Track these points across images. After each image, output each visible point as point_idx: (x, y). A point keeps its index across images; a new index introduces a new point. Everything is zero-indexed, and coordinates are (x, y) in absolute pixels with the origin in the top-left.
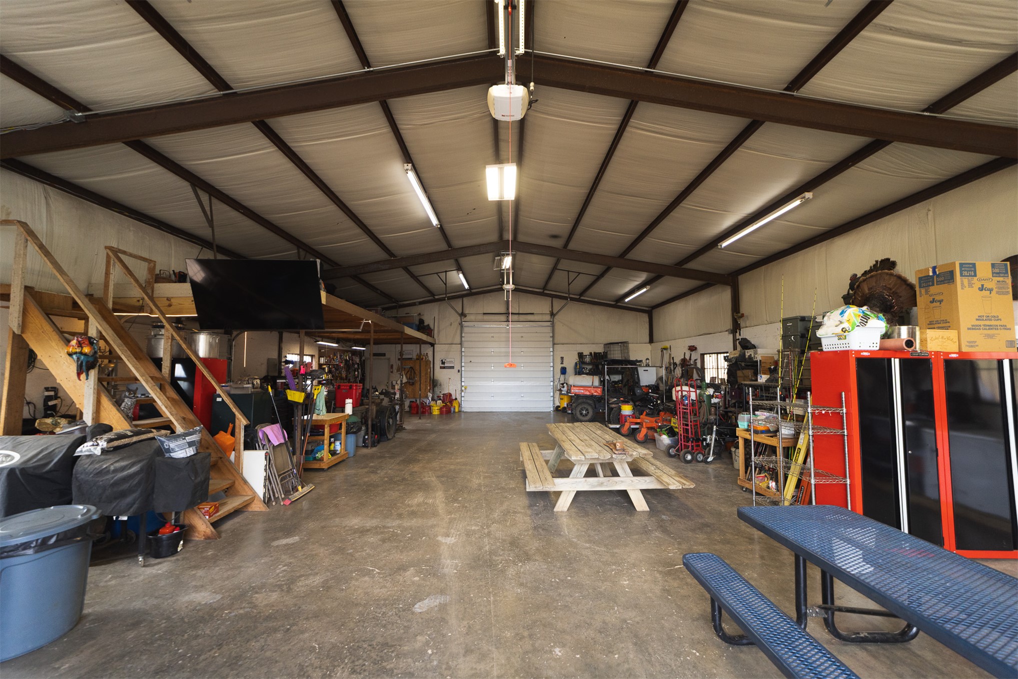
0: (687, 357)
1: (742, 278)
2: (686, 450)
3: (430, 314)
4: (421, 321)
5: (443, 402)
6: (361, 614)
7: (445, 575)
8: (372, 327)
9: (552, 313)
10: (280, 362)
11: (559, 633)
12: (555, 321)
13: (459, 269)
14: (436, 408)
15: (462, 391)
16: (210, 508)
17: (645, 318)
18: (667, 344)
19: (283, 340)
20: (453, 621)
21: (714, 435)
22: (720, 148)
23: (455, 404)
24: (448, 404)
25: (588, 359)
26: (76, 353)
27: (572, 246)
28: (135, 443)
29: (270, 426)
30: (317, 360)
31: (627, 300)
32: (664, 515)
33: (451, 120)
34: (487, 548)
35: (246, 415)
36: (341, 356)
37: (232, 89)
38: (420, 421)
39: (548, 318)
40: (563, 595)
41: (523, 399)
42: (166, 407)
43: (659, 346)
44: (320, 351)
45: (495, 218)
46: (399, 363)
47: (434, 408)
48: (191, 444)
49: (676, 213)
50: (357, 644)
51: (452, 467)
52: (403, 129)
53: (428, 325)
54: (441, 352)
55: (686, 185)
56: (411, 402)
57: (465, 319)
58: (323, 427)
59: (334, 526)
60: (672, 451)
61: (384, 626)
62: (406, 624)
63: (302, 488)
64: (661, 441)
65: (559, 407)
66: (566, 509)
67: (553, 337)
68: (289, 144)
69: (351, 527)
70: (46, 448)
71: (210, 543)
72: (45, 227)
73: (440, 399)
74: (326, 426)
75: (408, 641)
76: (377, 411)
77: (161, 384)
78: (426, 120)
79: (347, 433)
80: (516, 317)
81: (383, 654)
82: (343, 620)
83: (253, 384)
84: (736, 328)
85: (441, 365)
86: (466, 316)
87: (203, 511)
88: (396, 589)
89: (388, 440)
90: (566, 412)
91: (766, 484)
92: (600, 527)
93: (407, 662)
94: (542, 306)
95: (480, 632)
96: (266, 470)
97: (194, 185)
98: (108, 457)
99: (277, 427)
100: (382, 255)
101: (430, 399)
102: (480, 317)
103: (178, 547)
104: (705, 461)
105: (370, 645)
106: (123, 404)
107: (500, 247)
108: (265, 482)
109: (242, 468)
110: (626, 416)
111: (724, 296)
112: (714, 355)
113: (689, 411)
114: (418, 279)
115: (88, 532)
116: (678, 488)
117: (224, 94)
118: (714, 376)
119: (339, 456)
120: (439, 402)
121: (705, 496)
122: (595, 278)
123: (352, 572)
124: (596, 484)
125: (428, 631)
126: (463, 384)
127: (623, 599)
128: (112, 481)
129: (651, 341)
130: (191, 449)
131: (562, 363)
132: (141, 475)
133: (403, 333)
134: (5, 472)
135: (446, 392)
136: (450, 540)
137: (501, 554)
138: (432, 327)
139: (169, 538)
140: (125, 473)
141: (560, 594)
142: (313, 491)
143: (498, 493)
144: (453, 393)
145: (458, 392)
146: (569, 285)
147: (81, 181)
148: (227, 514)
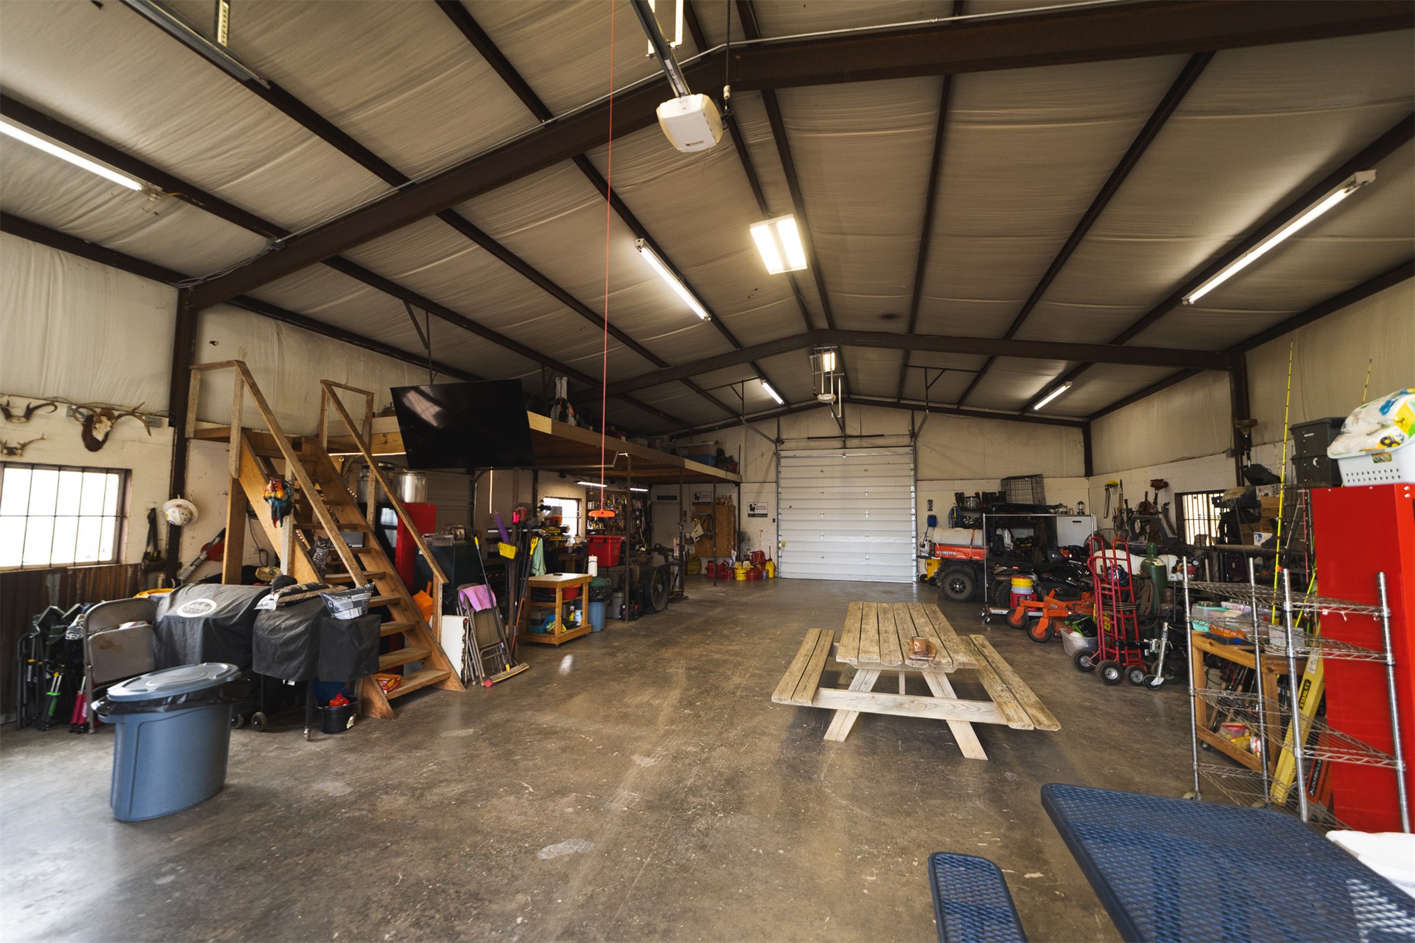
0: (1151, 499)
1: (1251, 355)
2: (1108, 661)
3: (734, 442)
4: (721, 452)
5: (751, 563)
6: (474, 846)
7: (608, 811)
8: (629, 461)
9: (913, 432)
10: (535, 507)
11: (711, 938)
12: (918, 444)
13: (764, 376)
14: (742, 572)
15: (779, 548)
16: (388, 682)
17: (1077, 435)
18: (1115, 478)
19: (539, 480)
20: (575, 883)
21: (1164, 640)
22: (1137, 124)
23: (769, 567)
24: (758, 566)
25: (971, 504)
26: (270, 498)
27: (921, 328)
28: (309, 599)
29: (474, 587)
30: (584, 505)
31: (1037, 407)
32: (1012, 771)
33: (682, 168)
34: (689, 783)
35: (445, 572)
36: (616, 500)
37: (407, 180)
38: (714, 589)
39: (907, 440)
40: (754, 877)
41: (867, 562)
42: (347, 560)
43: (1101, 481)
44: (587, 493)
45: (792, 298)
46: (693, 508)
47: (738, 571)
48: (356, 604)
49: (1082, 254)
50: (444, 886)
51: (717, 656)
52: (622, 193)
53: (731, 457)
54: (749, 494)
55: (1089, 203)
56: (709, 562)
57: (782, 447)
58: (554, 591)
59: (520, 722)
60: (1086, 661)
61: (490, 870)
62: (516, 873)
63: (511, 667)
64: (1070, 641)
65: (925, 576)
66: (842, 739)
67: (916, 469)
68: (494, 237)
69: (539, 725)
70: (236, 600)
71: (383, 723)
72: (277, 364)
73: (748, 560)
74: (557, 590)
75: (503, 898)
76: (642, 573)
77: (364, 533)
78: (646, 175)
79: (591, 600)
80: (856, 442)
81: (462, 908)
82: (449, 850)
83: (456, 535)
84: (1241, 446)
85: (750, 512)
86: (783, 443)
87: (382, 685)
88: (536, 819)
89: (656, 612)
90: (936, 585)
91: (1245, 743)
92: (883, 776)
93: (483, 927)
94: (897, 424)
95: (601, 907)
96: (464, 641)
97: (407, 303)
98: (282, 613)
99: (482, 590)
100: (649, 366)
101: (734, 558)
102: (804, 443)
103: (347, 723)
104: (1147, 684)
105: (457, 892)
106: (315, 555)
107: (815, 340)
108: (464, 656)
109: (440, 636)
110: (1019, 596)
111: (1221, 391)
112: (1200, 496)
113: (1113, 593)
114: (709, 395)
115: (221, 695)
116: (1026, 728)
117: (400, 190)
118: (1202, 533)
119: (577, 629)
120: (746, 563)
121: (1115, 747)
122: (973, 375)
123: (501, 786)
124: (891, 704)
125: (536, 889)
126: (780, 538)
127: (849, 907)
128: (281, 641)
129: (1089, 472)
130: (356, 609)
131: (930, 509)
132: (306, 636)
133: (682, 468)
134: (202, 622)
135: (757, 549)
136: (648, 762)
137: (703, 794)
138: (736, 459)
139: (338, 711)
140: (292, 633)
141: (752, 874)
142: (526, 673)
143: (757, 701)
144: (766, 551)
145: (774, 550)
146: (927, 388)
147: (312, 311)
148: (411, 690)
